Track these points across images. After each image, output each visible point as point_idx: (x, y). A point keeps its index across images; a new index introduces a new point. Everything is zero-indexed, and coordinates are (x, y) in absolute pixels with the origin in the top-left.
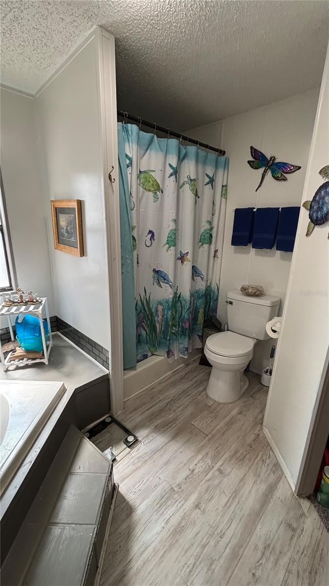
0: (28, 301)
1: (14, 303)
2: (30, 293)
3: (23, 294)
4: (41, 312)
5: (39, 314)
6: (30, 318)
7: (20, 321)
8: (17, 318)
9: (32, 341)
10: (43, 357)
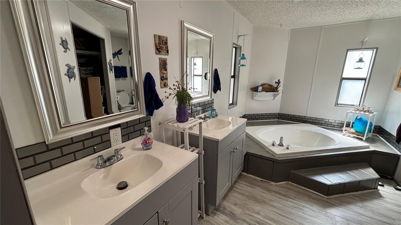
0: (366, 111)
1: (359, 110)
2: (369, 108)
3: (365, 107)
4: (371, 116)
5: (370, 116)
6: (364, 119)
7: (358, 118)
8: (357, 117)
9: (361, 128)
10: (363, 136)
